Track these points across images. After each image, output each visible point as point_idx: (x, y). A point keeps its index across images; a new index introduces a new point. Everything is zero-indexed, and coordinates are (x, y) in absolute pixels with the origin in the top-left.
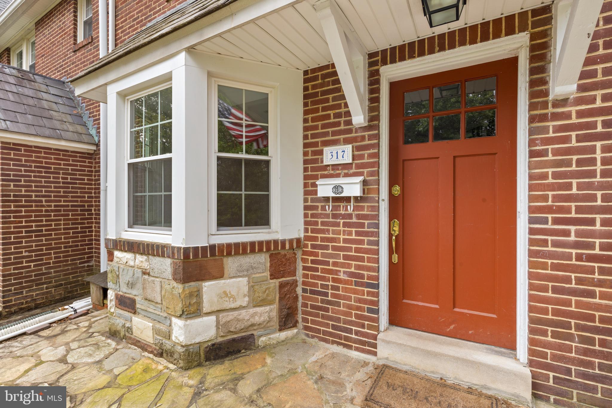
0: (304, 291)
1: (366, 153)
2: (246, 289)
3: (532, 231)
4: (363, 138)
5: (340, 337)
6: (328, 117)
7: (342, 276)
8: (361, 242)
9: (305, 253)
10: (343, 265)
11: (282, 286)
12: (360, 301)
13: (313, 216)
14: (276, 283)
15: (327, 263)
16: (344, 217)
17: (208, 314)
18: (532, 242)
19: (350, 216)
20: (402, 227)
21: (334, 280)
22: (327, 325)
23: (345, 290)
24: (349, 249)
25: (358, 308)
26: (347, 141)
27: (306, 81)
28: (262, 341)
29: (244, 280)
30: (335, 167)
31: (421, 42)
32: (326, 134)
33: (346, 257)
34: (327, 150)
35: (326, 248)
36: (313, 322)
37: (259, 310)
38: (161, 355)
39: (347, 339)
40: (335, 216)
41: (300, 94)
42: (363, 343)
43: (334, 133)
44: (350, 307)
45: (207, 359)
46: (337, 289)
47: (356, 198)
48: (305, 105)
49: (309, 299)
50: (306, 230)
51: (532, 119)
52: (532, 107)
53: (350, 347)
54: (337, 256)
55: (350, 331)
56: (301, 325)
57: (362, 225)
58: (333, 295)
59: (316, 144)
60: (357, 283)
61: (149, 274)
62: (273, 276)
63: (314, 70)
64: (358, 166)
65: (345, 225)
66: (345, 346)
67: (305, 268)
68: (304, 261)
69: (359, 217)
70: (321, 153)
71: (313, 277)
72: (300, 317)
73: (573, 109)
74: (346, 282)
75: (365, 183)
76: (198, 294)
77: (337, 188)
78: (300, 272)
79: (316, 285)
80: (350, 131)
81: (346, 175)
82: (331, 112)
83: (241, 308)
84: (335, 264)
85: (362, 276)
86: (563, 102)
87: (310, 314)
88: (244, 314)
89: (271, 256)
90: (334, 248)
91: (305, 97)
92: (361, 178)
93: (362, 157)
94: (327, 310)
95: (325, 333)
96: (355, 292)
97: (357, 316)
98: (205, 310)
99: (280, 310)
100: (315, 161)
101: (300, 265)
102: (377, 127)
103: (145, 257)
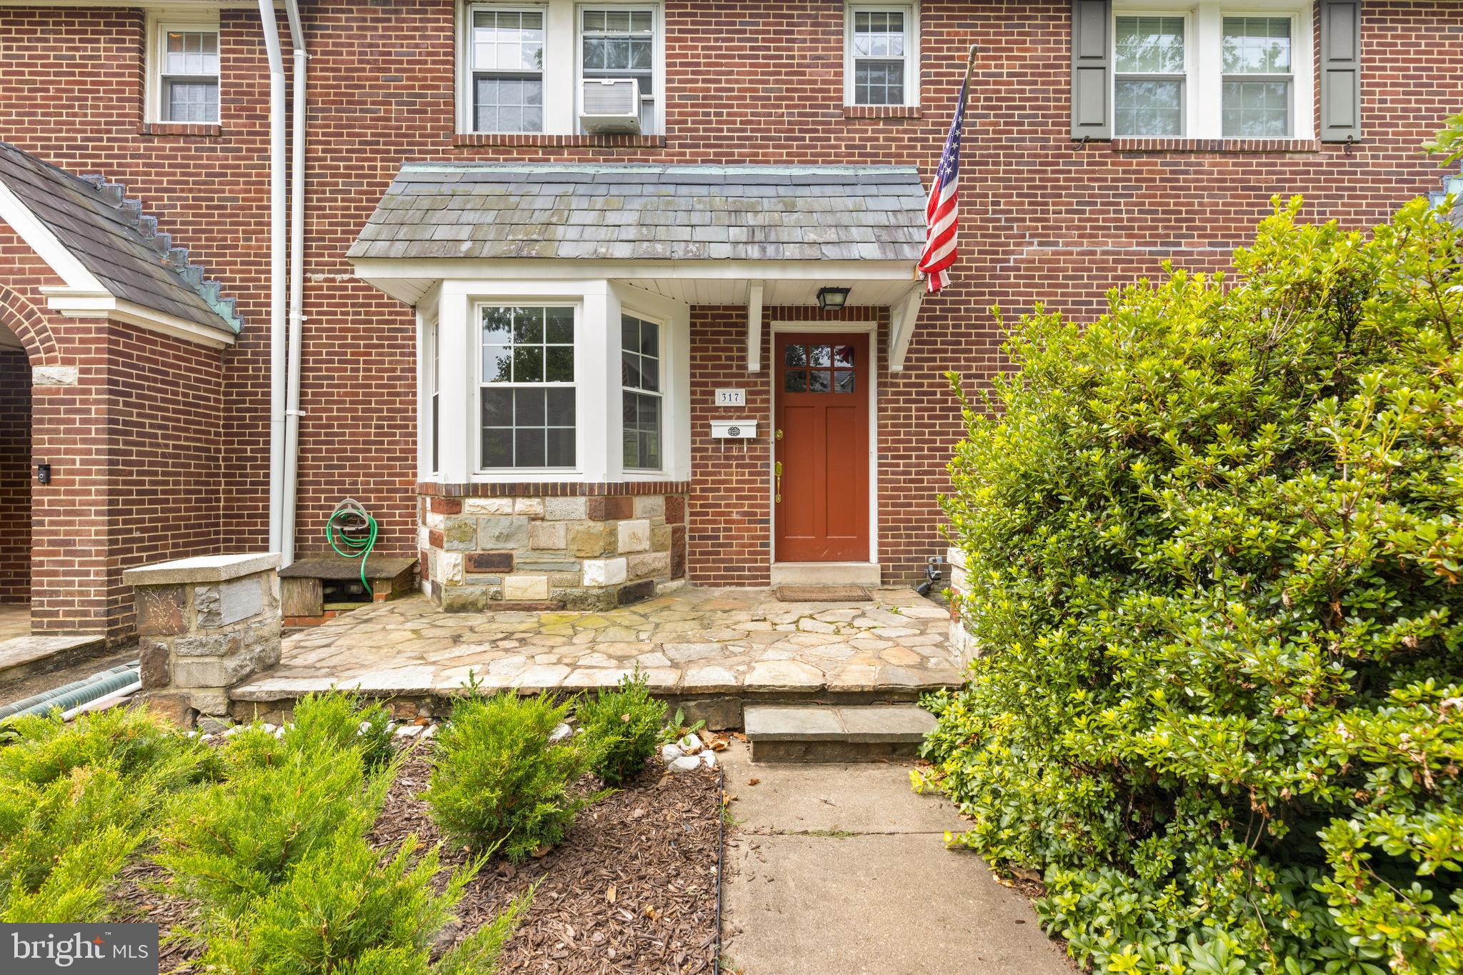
0: (692, 538)
1: (759, 398)
2: (648, 532)
3: (880, 465)
4: (755, 384)
5: (732, 577)
6: (719, 358)
7: (735, 517)
8: (754, 482)
9: (692, 498)
10: (735, 506)
11: (675, 531)
12: (753, 538)
13: (702, 458)
14: (669, 528)
15: (719, 506)
16: (737, 458)
17: (621, 555)
18: (880, 473)
19: (743, 458)
20: (784, 468)
21: (726, 522)
22: (719, 569)
23: (738, 530)
24: (743, 490)
25: (751, 545)
26: (739, 385)
27: (692, 316)
28: (659, 588)
29: (647, 522)
30: (727, 409)
31: (806, 308)
32: (718, 375)
33: (738, 498)
34: (719, 392)
35: (718, 490)
36: (702, 569)
37: (659, 555)
38: (563, 607)
39: (739, 577)
40: (727, 458)
41: (688, 330)
42: (756, 577)
43: (725, 376)
44: (743, 546)
45: (621, 602)
46: (730, 530)
47: (749, 440)
48: (693, 341)
49: (698, 546)
50: (694, 474)
51: (879, 385)
52: (879, 376)
53: (742, 585)
54: (730, 497)
55: (743, 569)
56: (687, 576)
57: (755, 466)
58: (726, 537)
59: (706, 384)
60: (750, 522)
61: (543, 519)
62: (669, 521)
63: (703, 308)
64: (751, 410)
65: (738, 466)
66: (738, 585)
67: (692, 514)
68: (691, 506)
69: (751, 458)
70: (713, 393)
71: (702, 522)
72: (687, 566)
73: (901, 381)
74: (739, 522)
75: (758, 426)
76: (613, 533)
77: (733, 430)
78: (687, 518)
79: (706, 530)
80: (742, 376)
81: (739, 418)
82: (723, 355)
83: (645, 551)
84: (727, 506)
85: (755, 514)
86: (895, 375)
87: (699, 561)
88: (648, 558)
89: (667, 499)
90: (726, 490)
91: (692, 333)
92: (755, 422)
93: (754, 401)
94: (718, 553)
95: (716, 577)
96: (748, 530)
97: (750, 553)
98: (620, 550)
99: (673, 557)
100: (706, 401)
101: (687, 511)
102: (767, 375)
103: (537, 500)
